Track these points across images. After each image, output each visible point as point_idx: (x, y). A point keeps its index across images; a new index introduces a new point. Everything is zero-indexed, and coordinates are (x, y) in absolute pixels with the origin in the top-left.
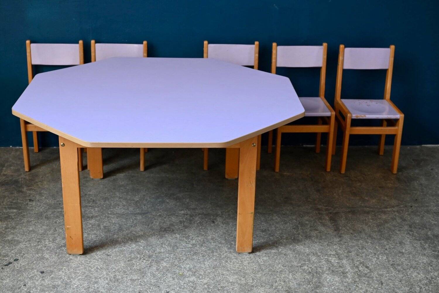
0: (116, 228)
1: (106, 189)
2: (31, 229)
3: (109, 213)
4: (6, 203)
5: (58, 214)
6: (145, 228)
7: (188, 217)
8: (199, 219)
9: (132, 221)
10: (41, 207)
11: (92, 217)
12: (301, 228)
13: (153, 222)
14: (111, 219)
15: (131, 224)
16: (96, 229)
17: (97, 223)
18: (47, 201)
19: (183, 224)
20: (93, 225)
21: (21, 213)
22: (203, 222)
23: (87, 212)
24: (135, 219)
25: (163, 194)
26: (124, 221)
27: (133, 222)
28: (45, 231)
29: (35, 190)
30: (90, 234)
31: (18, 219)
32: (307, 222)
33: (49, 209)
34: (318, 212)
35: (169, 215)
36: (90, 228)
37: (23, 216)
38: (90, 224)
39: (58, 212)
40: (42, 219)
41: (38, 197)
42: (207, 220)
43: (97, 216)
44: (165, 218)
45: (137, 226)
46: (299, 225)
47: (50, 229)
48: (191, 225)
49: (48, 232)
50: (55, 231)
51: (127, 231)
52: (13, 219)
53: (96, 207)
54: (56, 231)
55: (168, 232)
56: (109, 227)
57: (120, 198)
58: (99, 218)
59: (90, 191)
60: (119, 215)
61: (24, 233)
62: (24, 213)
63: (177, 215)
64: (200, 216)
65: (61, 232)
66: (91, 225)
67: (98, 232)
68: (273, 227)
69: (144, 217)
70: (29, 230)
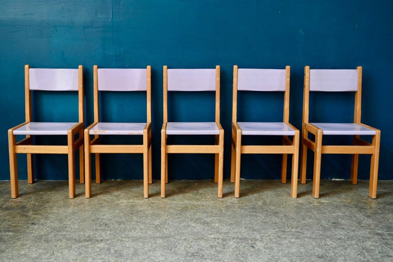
0: (130, 252)
1: (123, 214)
2: (23, 252)
3: (123, 236)
4: (3, 227)
5: (61, 237)
6: (167, 253)
7: (220, 241)
8: (234, 244)
9: (150, 245)
10: (43, 230)
11: (102, 241)
12: (367, 254)
13: (177, 246)
14: (124, 243)
15: (149, 248)
16: (104, 254)
17: (107, 246)
18: (52, 224)
19: (214, 249)
20: (101, 249)
21: (17, 236)
22: (240, 246)
23: (96, 236)
24: (154, 243)
25: (188, 219)
26: (141, 245)
27: (152, 246)
28: (40, 256)
29: (41, 214)
30: (96, 259)
31: (12, 242)
32: (373, 248)
33: (52, 231)
34: (381, 237)
35: (196, 239)
36: (97, 252)
37: (18, 239)
38: (98, 247)
39: (62, 235)
40: (40, 242)
41: (42, 221)
42: (244, 244)
43: (107, 240)
44: (192, 242)
45: (156, 250)
46: (364, 251)
47: (47, 253)
48: (225, 250)
49: (43, 256)
50: (51, 255)
51: (143, 256)
52: (5, 242)
53: (108, 230)
54: (54, 255)
55: (196, 257)
56: (121, 251)
57: (137, 222)
58: (110, 241)
59: (103, 216)
60: (135, 239)
61: (13, 256)
62: (20, 236)
63: (206, 240)
64: (235, 240)
65: (59, 257)
66: (98, 249)
67: (106, 256)
68: (331, 252)
69: (165, 241)
70: (19, 254)
